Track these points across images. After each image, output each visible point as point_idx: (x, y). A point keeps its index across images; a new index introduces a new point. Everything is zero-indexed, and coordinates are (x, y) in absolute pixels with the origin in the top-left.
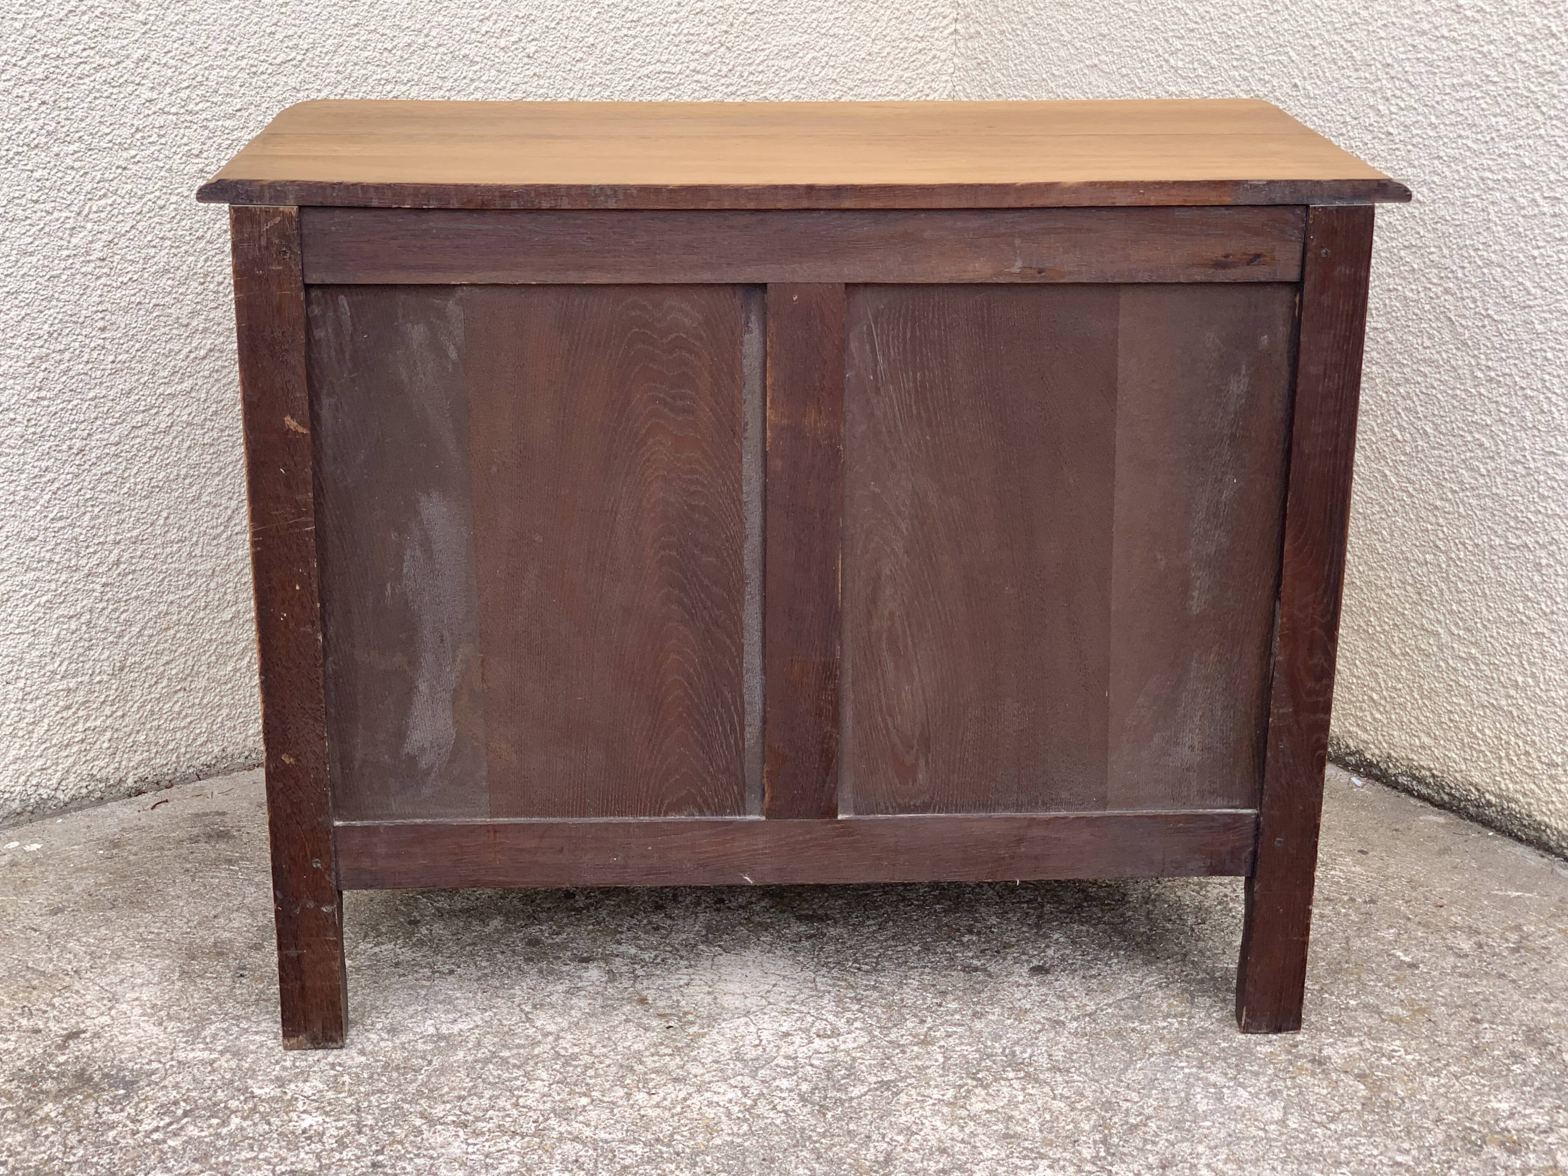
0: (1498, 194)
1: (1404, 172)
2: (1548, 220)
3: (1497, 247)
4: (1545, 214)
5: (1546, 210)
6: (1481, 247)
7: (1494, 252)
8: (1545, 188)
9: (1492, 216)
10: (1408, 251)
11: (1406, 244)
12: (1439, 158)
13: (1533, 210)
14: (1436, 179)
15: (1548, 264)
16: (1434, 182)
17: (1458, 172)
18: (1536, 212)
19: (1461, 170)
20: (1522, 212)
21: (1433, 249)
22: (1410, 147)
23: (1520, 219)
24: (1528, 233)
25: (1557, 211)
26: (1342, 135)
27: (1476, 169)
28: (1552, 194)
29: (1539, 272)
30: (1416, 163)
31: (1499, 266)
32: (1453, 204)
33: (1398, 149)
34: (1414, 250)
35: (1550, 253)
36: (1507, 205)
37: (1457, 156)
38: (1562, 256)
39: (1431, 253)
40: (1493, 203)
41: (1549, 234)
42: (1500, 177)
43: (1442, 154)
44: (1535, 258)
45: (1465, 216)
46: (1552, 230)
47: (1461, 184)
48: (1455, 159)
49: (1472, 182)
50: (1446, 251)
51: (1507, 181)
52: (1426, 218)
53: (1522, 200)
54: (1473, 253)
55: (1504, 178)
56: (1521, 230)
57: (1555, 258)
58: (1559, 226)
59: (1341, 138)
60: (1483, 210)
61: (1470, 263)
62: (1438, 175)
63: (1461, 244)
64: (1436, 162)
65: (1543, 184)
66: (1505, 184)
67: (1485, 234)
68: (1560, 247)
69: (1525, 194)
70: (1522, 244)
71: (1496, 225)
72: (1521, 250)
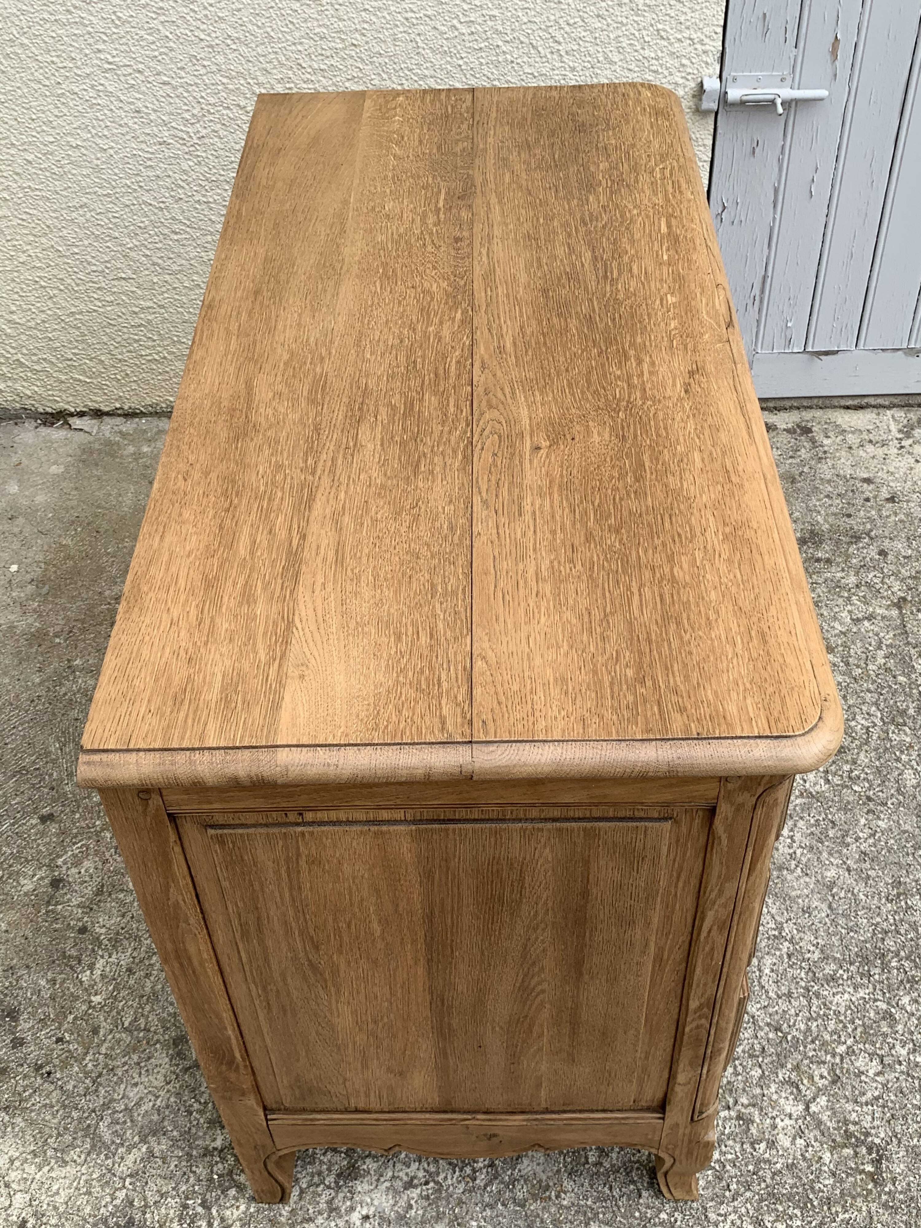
0: (422, 27)
1: (336, 26)
2: (466, 38)
3: (428, 65)
4: (464, 34)
5: (464, 31)
6: (414, 67)
7: (427, 68)
8: (461, 16)
9: (420, 44)
10: (351, 82)
11: (349, 77)
12: (365, 10)
13: (453, 33)
14: (366, 26)
15: (472, 69)
16: (364, 28)
17: (384, 17)
18: (456, 33)
19: (387, 16)
20: (445, 36)
21: (373, 77)
22: (337, 7)
23: (444, 41)
24: (452, 50)
25: (473, 30)
26: (272, 7)
27: (399, 13)
28: (468, 19)
29: (465, 75)
30: (345, 17)
31: (431, 77)
32: (385, 41)
33: (327, 10)
34: (356, 80)
35: (472, 60)
36: (430, 34)
37: (382, 5)
38: (481, 60)
39: (372, 80)
40: (419, 35)
41: (470, 48)
42: (422, 15)
43: (367, 7)
44: (460, 66)
45: (397, 48)
46: (471, 44)
47: (388, 26)
48: (379, 9)
49: (398, 23)
50: (385, 76)
51: (428, 17)
52: (363, 55)
53: (443, 29)
54: (408, 73)
55: (425, 15)
56: (446, 49)
57: (477, 63)
58: (476, 40)
59: (271, 10)
60: (411, 41)
61: (407, 80)
62: (367, 22)
63: (397, 68)
64: (363, 14)
65: (459, 13)
66: (427, 19)
67: (416, 57)
68: (479, 55)
69: (445, 23)
70: (448, 59)
71: (424, 49)
72: (448, 62)
